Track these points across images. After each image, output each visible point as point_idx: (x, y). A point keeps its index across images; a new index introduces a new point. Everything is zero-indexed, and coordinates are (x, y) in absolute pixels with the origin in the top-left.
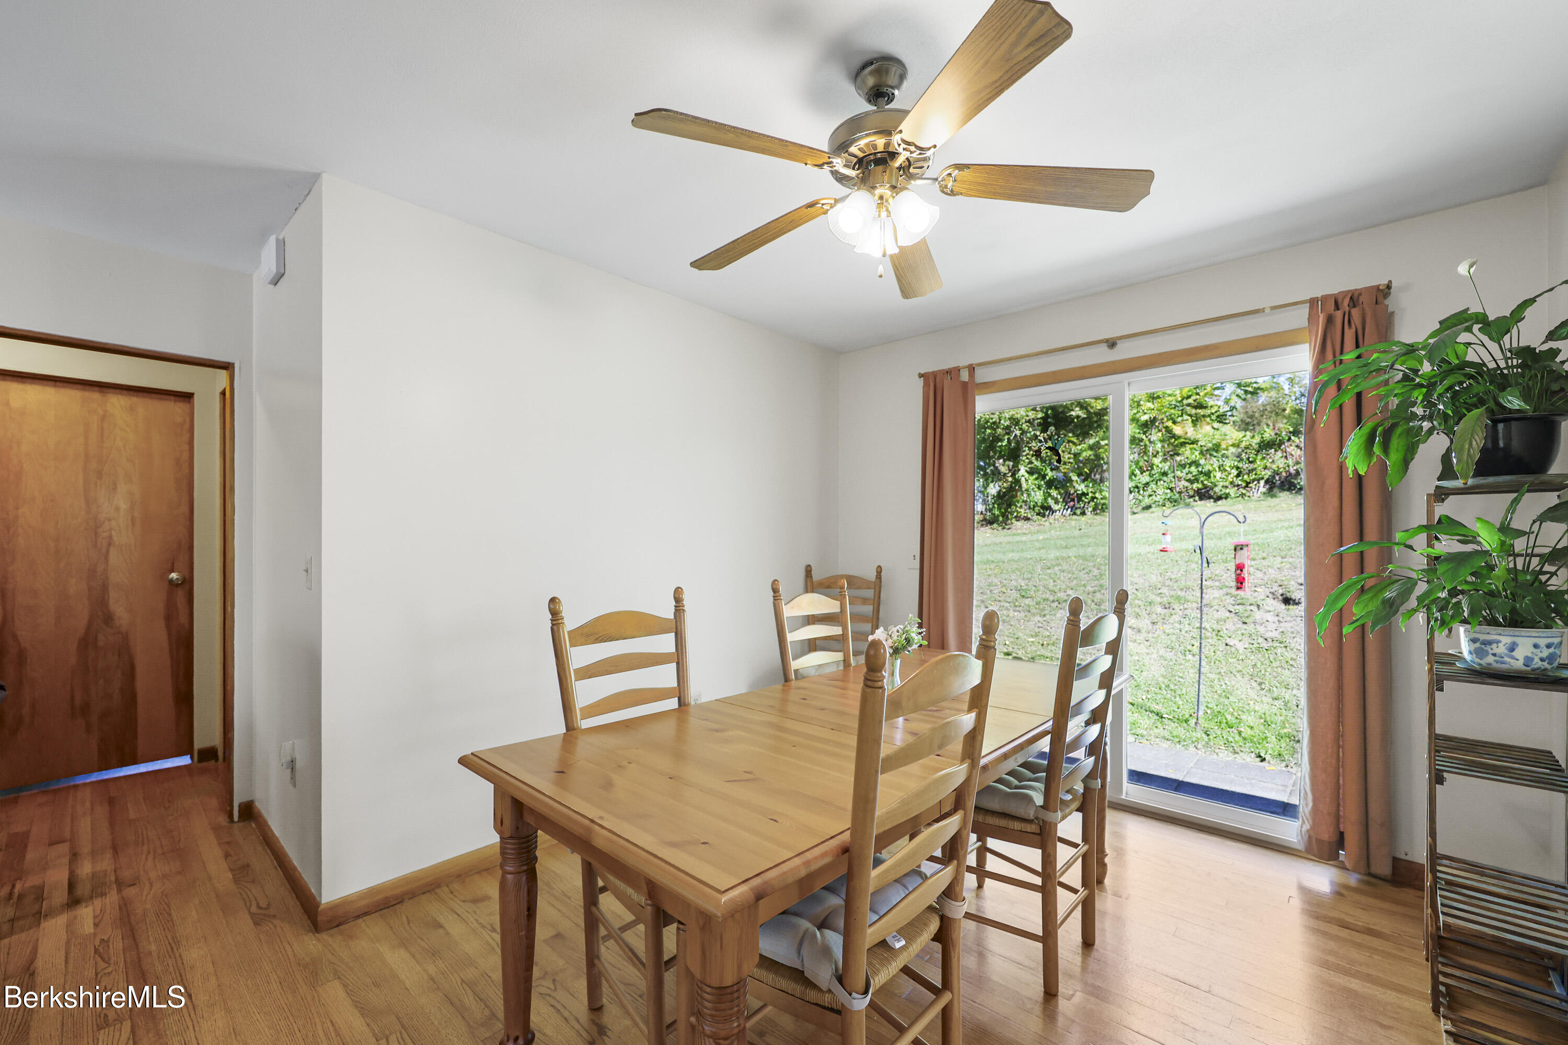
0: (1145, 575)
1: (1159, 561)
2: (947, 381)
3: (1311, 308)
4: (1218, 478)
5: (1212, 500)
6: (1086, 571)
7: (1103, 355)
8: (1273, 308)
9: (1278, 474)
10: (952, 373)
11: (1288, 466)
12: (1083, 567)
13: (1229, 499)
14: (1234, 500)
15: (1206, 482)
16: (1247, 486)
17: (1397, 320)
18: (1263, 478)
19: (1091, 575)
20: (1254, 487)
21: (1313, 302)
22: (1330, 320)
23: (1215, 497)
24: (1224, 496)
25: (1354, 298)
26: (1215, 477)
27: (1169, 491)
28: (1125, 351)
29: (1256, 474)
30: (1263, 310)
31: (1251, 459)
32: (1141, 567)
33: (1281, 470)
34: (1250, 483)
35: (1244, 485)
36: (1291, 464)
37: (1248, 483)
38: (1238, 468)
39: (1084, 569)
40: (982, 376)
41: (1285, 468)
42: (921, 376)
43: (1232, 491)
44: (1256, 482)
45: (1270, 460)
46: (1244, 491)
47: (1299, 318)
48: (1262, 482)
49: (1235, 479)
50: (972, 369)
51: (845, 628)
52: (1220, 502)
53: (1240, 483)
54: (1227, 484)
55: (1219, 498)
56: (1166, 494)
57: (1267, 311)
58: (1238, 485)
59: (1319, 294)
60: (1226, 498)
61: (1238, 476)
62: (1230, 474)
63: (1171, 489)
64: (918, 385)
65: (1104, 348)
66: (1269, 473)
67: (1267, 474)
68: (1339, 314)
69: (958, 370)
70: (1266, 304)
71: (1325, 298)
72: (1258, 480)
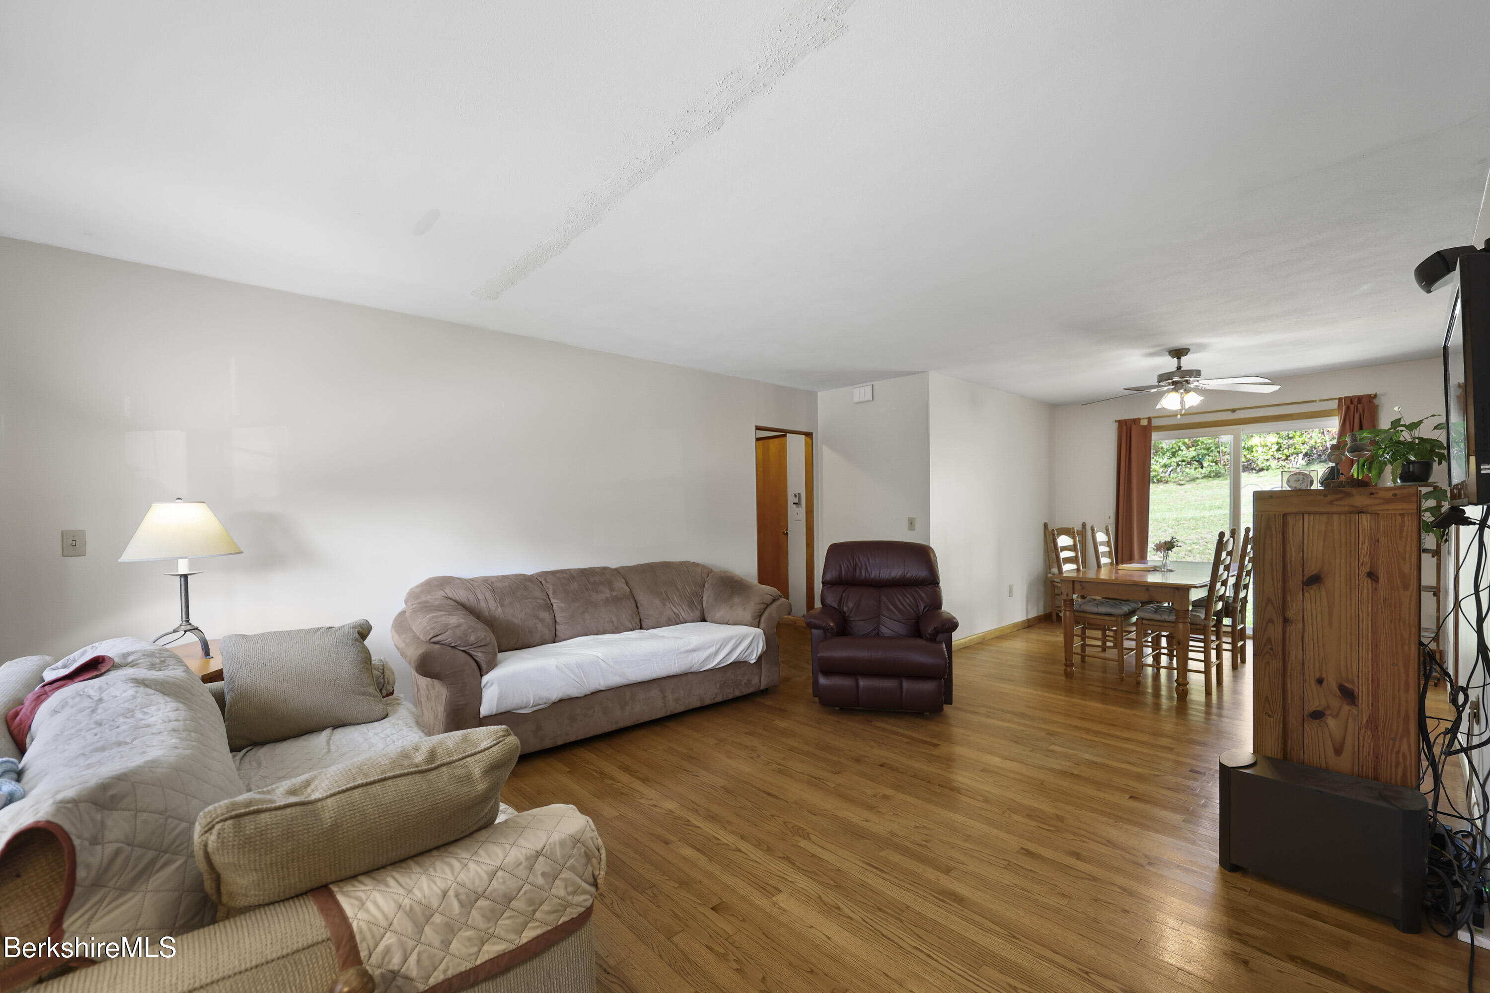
0: (1212, 532)
1: (1222, 522)
2: (1134, 427)
3: (1339, 402)
4: (1260, 452)
5: (1254, 471)
6: (1162, 530)
7: (1225, 416)
8: (1321, 401)
9: (1315, 448)
10: (1136, 421)
11: (1325, 442)
12: (1159, 527)
13: (1270, 471)
14: (1275, 471)
15: (1248, 456)
16: (1286, 459)
17: (1380, 407)
18: (1301, 453)
19: (1167, 532)
20: (1293, 459)
21: (1340, 399)
22: (1348, 408)
23: (1257, 469)
24: (1265, 468)
25: (1360, 399)
26: (1257, 451)
27: (1214, 464)
28: (1238, 415)
29: (1295, 449)
30: (1315, 401)
31: (1290, 436)
32: (1208, 527)
33: (1318, 445)
34: (1289, 456)
35: (1284, 458)
36: (1327, 439)
37: (1288, 457)
38: (1278, 443)
39: (1160, 529)
40: (1155, 423)
41: (1322, 443)
42: (1116, 421)
43: (1273, 463)
44: (1294, 456)
45: (1309, 436)
46: (1284, 463)
47: (1334, 405)
48: (1301, 456)
49: (1275, 452)
50: (1149, 419)
51: (1077, 553)
52: (1262, 473)
53: (1280, 456)
54: (1269, 457)
55: (1262, 470)
56: (1212, 466)
58: (1278, 459)
59: (1342, 396)
60: (1267, 470)
61: (1278, 450)
62: (1271, 448)
63: (1216, 463)
64: (1116, 425)
65: (1229, 413)
66: (1308, 448)
67: (1305, 449)
68: (1352, 406)
69: (1139, 419)
70: (1318, 398)
71: (1346, 398)
72: (1297, 454)
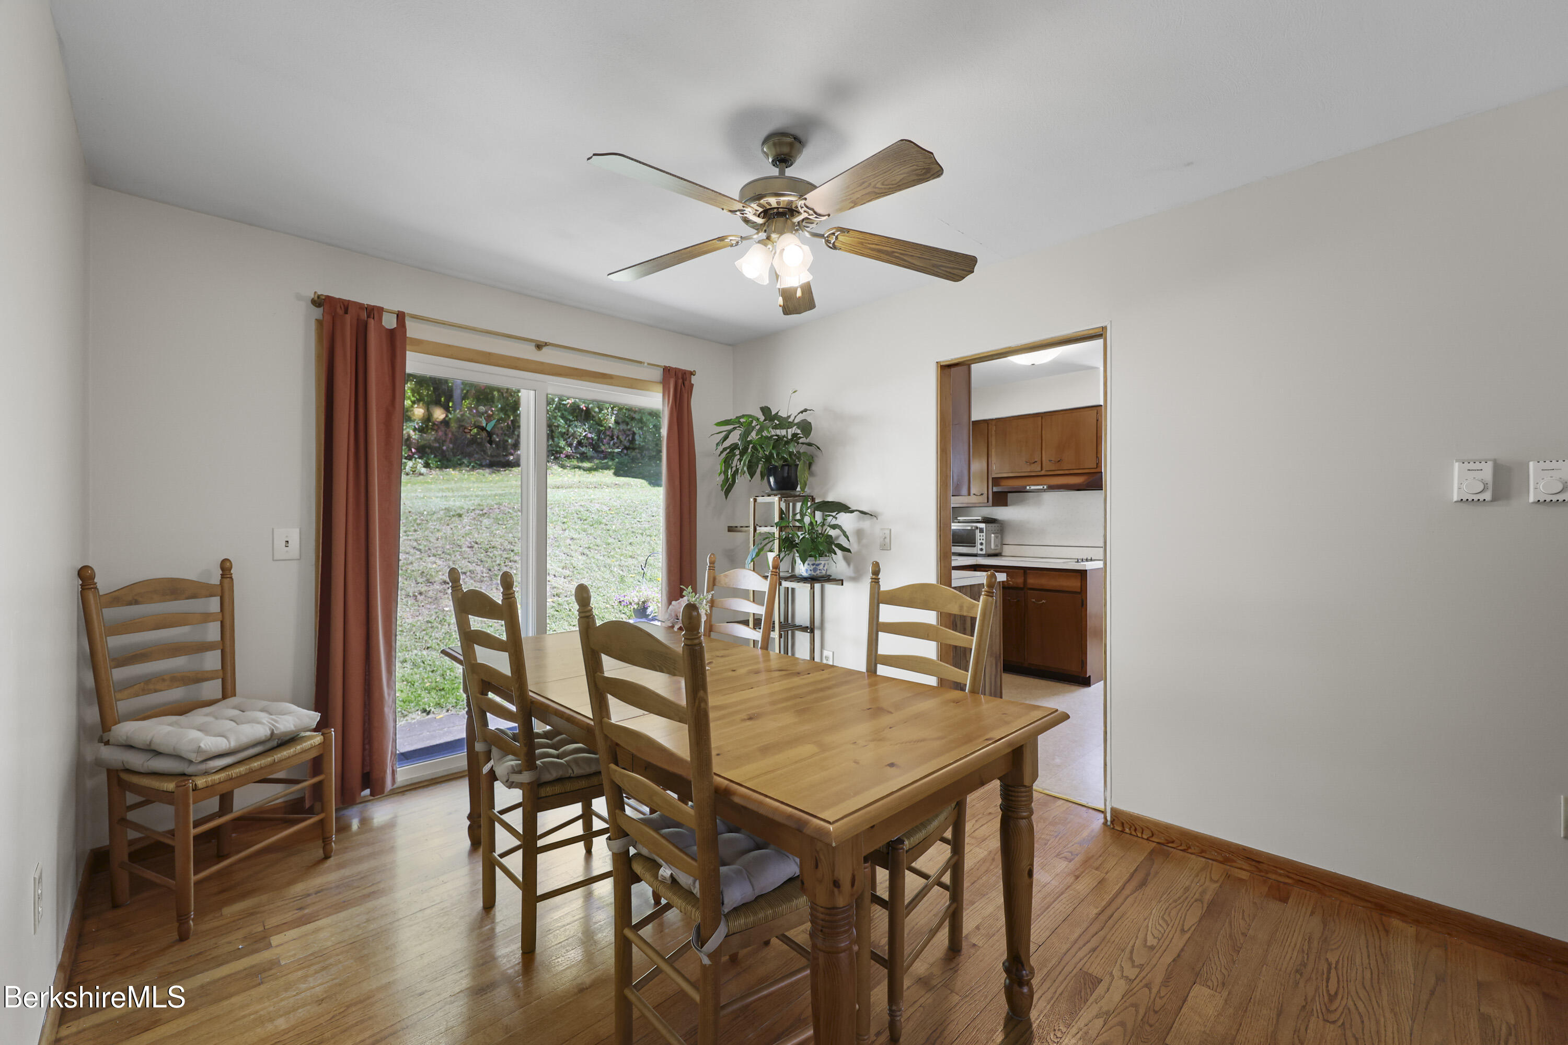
3: (664, 372)
7: (528, 353)
8: (648, 364)
10: (373, 312)
21: (665, 369)
28: (546, 356)
30: (642, 363)
47: (657, 374)
50: (401, 316)
57: (646, 364)
59: (674, 365)
65: (532, 347)
69: (380, 311)
70: (646, 360)
